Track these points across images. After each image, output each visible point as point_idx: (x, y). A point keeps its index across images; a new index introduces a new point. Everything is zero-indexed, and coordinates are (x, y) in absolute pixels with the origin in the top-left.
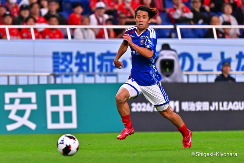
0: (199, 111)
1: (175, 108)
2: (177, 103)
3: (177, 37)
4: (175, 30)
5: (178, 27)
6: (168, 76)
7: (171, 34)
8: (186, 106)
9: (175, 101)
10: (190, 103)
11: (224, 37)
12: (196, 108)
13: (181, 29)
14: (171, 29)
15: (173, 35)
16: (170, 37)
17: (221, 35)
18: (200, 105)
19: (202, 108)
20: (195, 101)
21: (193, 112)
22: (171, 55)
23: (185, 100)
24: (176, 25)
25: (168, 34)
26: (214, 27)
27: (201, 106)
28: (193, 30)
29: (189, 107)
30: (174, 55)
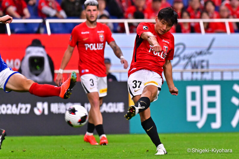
2: (46, 105)
4: (44, 24)
5: (48, 22)
6: (37, 75)
7: (39, 29)
8: (55, 108)
9: (43, 102)
10: (60, 104)
13: (51, 24)
14: (40, 24)
15: (42, 30)
16: (38, 32)
20: (65, 103)
22: (38, 51)
23: (54, 102)
24: (46, 19)
25: (36, 29)
29: (59, 109)
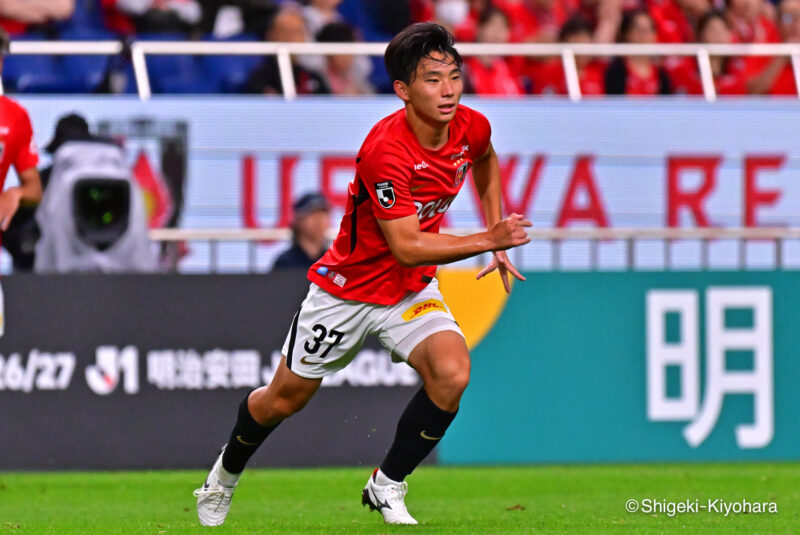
0: (220, 389)
1: (122, 375)
2: (130, 357)
3: (132, 89)
4: (124, 61)
5: (140, 50)
6: (103, 247)
7: (109, 77)
8: (165, 368)
9: (121, 347)
10: (181, 354)
11: (323, 90)
12: (206, 376)
13: (150, 59)
14: (111, 58)
15: (118, 81)
16: (104, 89)
17: (311, 85)
18: (221, 363)
19: (230, 376)
20: (202, 350)
21: (195, 392)
23: (161, 346)
24: (132, 42)
25: (95, 78)
26: (283, 52)
27: (224, 370)
28: (199, 59)
29: (178, 372)
30: (116, 163)
